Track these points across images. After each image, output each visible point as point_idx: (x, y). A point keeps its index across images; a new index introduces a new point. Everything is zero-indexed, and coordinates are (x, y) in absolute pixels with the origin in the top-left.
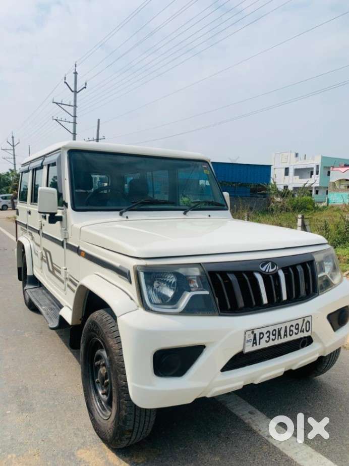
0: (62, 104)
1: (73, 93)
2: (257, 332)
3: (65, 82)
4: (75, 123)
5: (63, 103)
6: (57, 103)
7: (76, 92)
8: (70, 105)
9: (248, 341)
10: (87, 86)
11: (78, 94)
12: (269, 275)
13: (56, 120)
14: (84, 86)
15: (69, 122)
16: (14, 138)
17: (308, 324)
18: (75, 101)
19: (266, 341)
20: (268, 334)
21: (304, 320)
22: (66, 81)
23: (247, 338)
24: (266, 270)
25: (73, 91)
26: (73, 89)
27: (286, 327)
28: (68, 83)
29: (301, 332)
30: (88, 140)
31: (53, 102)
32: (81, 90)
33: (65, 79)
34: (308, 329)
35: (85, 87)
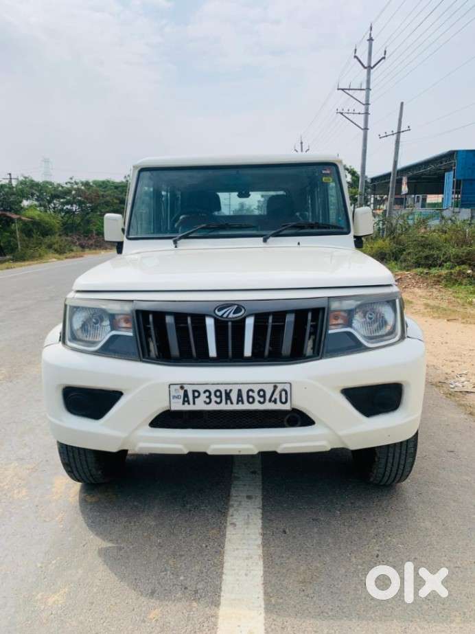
0: (349, 89)
1: (366, 70)
2: (190, 389)
3: (355, 57)
4: (367, 113)
5: (351, 88)
6: (343, 90)
7: (369, 68)
8: (361, 90)
9: (174, 397)
10: (386, 56)
11: (372, 71)
12: (227, 322)
13: (342, 114)
14: (383, 56)
15: (359, 113)
16: (303, 144)
17: (283, 393)
18: (368, 82)
19: (205, 402)
20: (207, 394)
21: (275, 387)
22: (357, 55)
23: (173, 393)
24: (223, 314)
25: (365, 68)
26: (366, 65)
27: (240, 391)
28: (359, 57)
29: (270, 401)
30: (385, 135)
31: (338, 89)
32: (377, 64)
33: (355, 53)
34: (284, 400)
35: (384, 58)
